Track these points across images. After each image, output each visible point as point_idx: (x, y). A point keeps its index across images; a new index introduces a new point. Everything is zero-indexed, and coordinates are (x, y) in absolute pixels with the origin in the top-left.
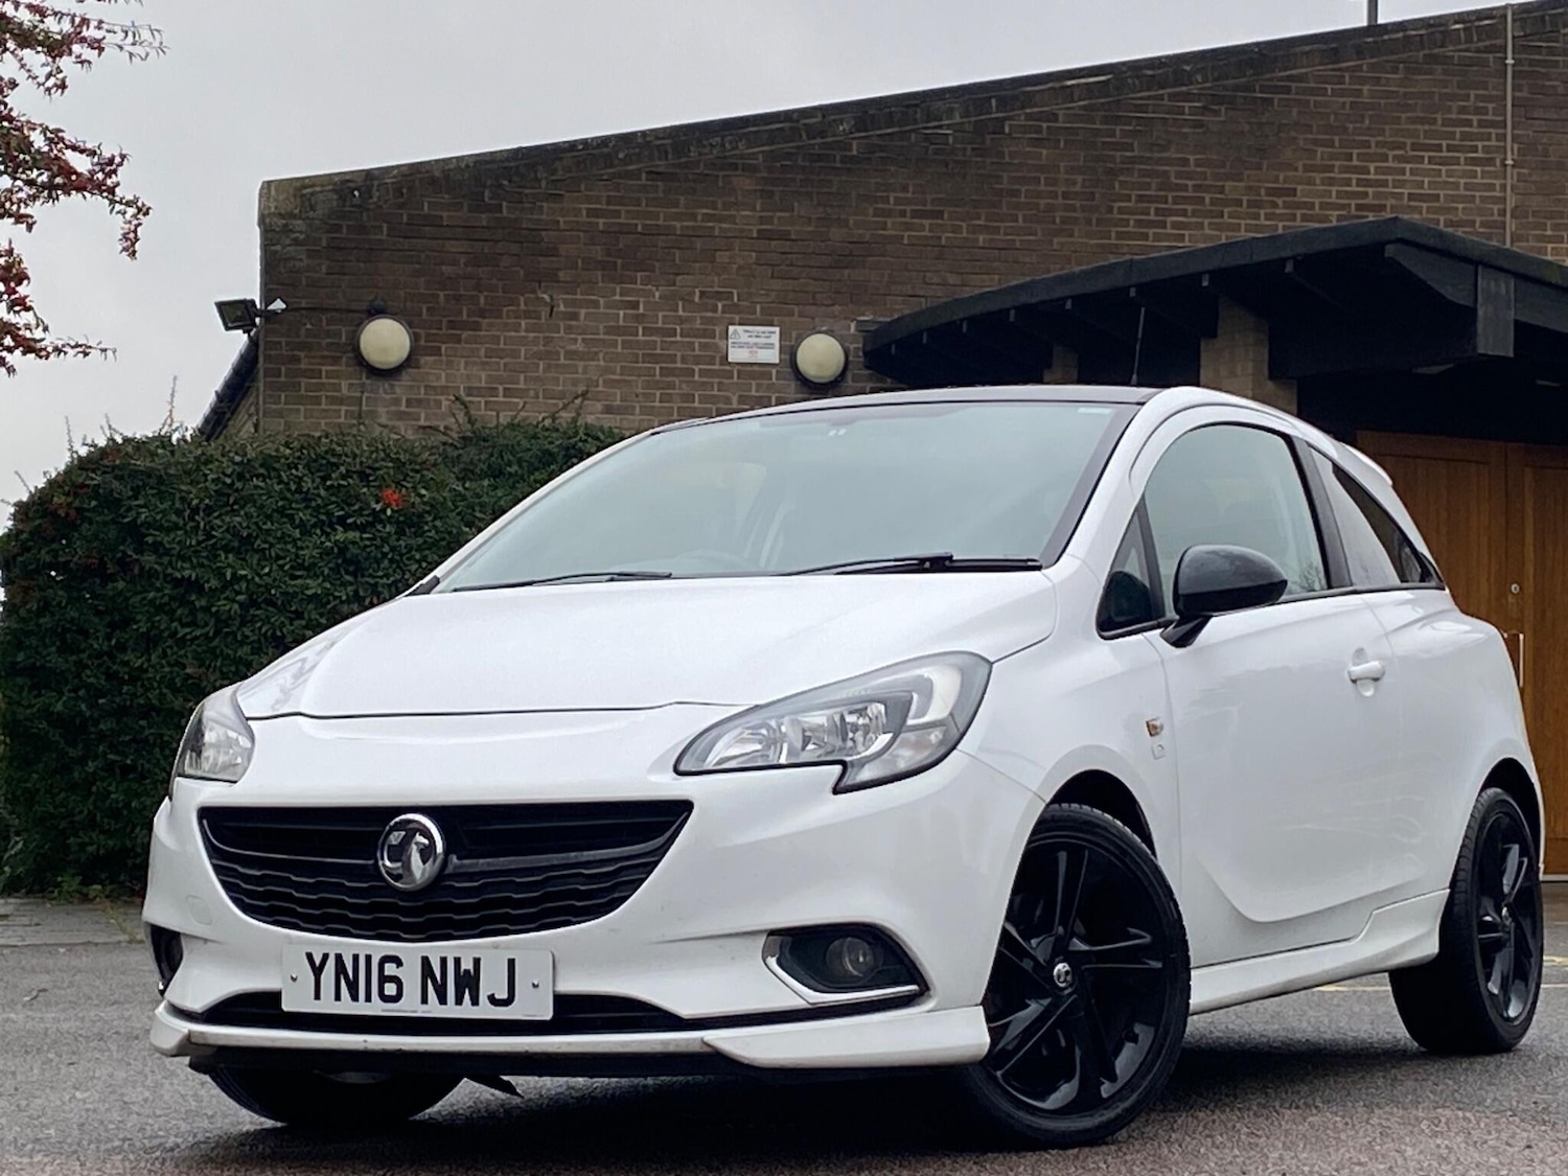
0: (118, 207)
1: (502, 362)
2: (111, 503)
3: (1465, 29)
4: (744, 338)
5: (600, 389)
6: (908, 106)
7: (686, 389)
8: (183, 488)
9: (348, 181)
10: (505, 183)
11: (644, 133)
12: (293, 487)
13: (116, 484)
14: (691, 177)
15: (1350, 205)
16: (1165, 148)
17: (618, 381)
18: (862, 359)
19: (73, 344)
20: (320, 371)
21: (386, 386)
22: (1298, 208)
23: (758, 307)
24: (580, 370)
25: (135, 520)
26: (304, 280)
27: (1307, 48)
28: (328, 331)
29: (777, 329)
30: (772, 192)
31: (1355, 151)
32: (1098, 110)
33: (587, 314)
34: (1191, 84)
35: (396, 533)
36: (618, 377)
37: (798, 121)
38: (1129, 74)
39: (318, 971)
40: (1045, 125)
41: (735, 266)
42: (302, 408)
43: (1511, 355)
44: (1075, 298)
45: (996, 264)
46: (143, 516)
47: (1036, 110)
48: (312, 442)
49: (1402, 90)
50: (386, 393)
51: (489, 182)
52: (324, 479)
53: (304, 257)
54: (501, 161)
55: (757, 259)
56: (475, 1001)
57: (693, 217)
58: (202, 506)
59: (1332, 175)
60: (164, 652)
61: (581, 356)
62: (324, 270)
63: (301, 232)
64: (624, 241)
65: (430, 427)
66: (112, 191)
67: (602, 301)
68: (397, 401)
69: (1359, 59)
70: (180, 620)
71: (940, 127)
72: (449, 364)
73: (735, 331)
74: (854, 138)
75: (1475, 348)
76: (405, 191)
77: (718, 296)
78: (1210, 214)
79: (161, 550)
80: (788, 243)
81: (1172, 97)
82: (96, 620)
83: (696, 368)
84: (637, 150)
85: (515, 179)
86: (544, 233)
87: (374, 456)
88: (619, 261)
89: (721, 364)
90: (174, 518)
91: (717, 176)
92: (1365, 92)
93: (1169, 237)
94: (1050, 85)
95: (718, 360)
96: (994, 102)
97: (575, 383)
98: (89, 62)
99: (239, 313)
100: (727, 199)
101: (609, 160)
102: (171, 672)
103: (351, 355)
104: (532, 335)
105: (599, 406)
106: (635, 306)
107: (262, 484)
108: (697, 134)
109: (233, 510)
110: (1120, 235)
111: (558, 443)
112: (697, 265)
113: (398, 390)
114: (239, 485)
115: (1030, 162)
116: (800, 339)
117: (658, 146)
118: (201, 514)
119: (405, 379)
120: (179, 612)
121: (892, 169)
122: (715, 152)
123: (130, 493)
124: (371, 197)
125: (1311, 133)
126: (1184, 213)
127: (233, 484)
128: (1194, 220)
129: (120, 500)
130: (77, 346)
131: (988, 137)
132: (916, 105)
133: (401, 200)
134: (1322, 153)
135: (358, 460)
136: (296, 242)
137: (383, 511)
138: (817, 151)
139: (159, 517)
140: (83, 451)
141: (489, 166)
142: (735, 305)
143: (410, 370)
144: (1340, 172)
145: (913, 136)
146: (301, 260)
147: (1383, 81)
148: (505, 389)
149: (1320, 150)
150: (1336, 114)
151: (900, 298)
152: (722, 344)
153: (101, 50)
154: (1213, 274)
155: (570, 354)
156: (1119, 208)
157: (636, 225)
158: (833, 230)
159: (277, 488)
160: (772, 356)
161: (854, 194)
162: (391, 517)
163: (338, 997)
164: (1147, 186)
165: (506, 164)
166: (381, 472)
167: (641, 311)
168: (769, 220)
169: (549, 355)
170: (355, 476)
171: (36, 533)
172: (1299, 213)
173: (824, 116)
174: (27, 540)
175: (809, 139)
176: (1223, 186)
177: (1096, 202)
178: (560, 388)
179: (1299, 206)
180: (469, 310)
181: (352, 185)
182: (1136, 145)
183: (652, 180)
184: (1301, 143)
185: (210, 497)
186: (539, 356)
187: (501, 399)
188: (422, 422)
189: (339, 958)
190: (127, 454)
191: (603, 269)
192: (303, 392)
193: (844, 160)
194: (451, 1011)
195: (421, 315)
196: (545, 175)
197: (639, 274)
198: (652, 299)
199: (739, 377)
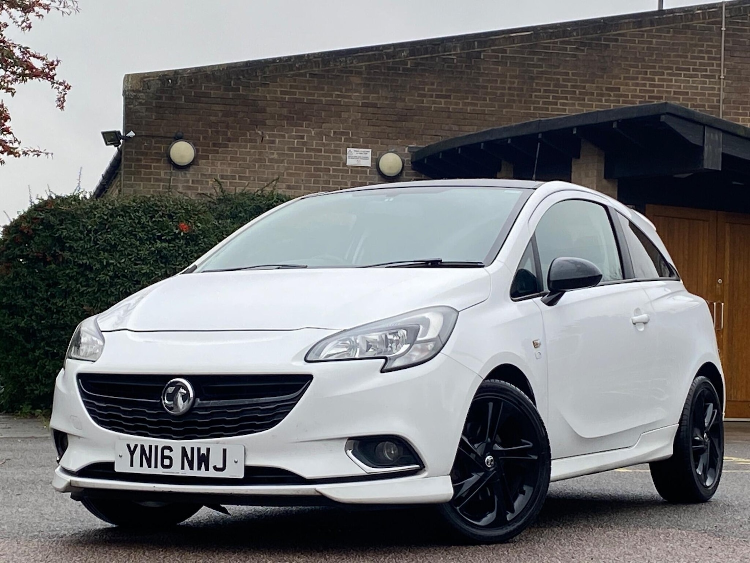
0: (56, 85)
1: (239, 163)
2: (49, 226)
3: (702, 12)
4: (355, 154)
5: (285, 177)
6: (436, 45)
7: (326, 178)
8: (84, 220)
9: (166, 75)
10: (242, 77)
11: (308, 55)
12: (137, 221)
13: (52, 218)
14: (330, 76)
15: (645, 96)
16: (558, 67)
17: (295, 173)
18: (411, 165)
19: (32, 150)
20: (151, 166)
21: (183, 174)
22: (621, 97)
23: (362, 139)
24: (276, 167)
25: (60, 235)
26: (144, 122)
27: (627, 20)
28: (155, 147)
29: (370, 150)
30: (370, 84)
31: (649, 70)
32: (527, 48)
33: (279, 141)
34: (571, 36)
35: (185, 244)
36: (294, 172)
37: (382, 50)
38: (541, 31)
39: (132, 453)
40: (500, 55)
41: (351, 119)
42: (142, 183)
43: (720, 169)
44: (513, 138)
45: (475, 121)
46: (65, 234)
47: (496, 47)
48: (146, 199)
49: (672, 41)
50: (182, 177)
51: (234, 77)
52: (152, 218)
53: (144, 111)
54: (239, 67)
55: (362, 116)
56: (207, 469)
57: (332, 95)
58: (93, 229)
59: (638, 81)
60: (74, 299)
61: (277, 161)
62: (154, 117)
63: (144, 99)
64: (297, 106)
65: (203, 194)
66: (53, 77)
67: (287, 135)
68: (188, 181)
69: (651, 26)
70: (81, 283)
71: (451, 55)
72: (213, 164)
73: (350, 151)
74: (410, 59)
75: (703, 166)
76: (193, 80)
77: (343, 133)
78: (579, 99)
79: (73, 250)
80: (377, 109)
81: (562, 42)
82: (41, 283)
83: (331, 168)
84: (305, 63)
85: (246, 75)
86: (259, 102)
87: (176, 207)
88: (295, 116)
89: (343, 166)
90: (79, 234)
91: (343, 76)
92: (654, 42)
93: (558, 110)
94: (504, 35)
95: (342, 165)
96: (476, 43)
97: (273, 174)
98: (43, 16)
99: (113, 137)
100: (348, 87)
101: (291, 67)
102: (76, 308)
103: (166, 158)
104: (253, 150)
105: (284, 185)
106: (303, 137)
107: (122, 219)
108: (334, 56)
109: (108, 232)
110: (535, 108)
111: (264, 202)
112: (332, 118)
113: (188, 175)
114: (111, 219)
115: (494, 72)
116: (381, 155)
117: (315, 61)
118: (93, 233)
119: (192, 170)
120: (81, 280)
121: (427, 74)
122: (342, 64)
123: (59, 223)
124: (177, 83)
125: (628, 61)
126: (566, 98)
127: (108, 219)
128: (571, 101)
129: (54, 226)
130: (35, 151)
131: (473, 60)
132: (439, 44)
133: (191, 85)
134: (633, 71)
135: (168, 209)
136: (141, 104)
137: (180, 233)
138: (391, 65)
139: (72, 234)
140: (37, 202)
141: (234, 69)
142: (351, 138)
143: (194, 166)
144: (641, 80)
145: (437, 58)
146: (143, 112)
147: (663, 37)
148: (239, 176)
149: (632, 69)
150: (640, 52)
151: (430, 137)
152: (344, 157)
153: (49, 9)
154: (578, 127)
155: (271, 160)
156: (536, 95)
157: (304, 99)
158: (398, 103)
159: (129, 221)
160: (368, 163)
161: (408, 86)
162: (183, 236)
163: (142, 466)
164: (549, 85)
165: (242, 68)
166: (179, 215)
167: (306, 140)
168: (368, 98)
169: (261, 160)
170: (166, 216)
171: (14, 240)
172: (621, 99)
173: (395, 48)
174: (9, 244)
175: (387, 58)
176: (585, 86)
177: (525, 92)
178: (266, 176)
179: (622, 95)
180: (223, 138)
181: (167, 77)
182: (544, 65)
183: (312, 77)
184: (623, 66)
185: (97, 225)
186: (256, 161)
187: (237, 181)
188: (199, 191)
189: (143, 447)
190: (57, 203)
191: (288, 120)
192: (142, 176)
193: (404, 69)
194: (196, 473)
195: (200, 140)
196: (260, 74)
197: (305, 122)
198: (310, 134)
199: (351, 173)
